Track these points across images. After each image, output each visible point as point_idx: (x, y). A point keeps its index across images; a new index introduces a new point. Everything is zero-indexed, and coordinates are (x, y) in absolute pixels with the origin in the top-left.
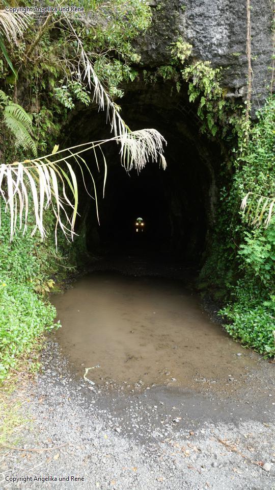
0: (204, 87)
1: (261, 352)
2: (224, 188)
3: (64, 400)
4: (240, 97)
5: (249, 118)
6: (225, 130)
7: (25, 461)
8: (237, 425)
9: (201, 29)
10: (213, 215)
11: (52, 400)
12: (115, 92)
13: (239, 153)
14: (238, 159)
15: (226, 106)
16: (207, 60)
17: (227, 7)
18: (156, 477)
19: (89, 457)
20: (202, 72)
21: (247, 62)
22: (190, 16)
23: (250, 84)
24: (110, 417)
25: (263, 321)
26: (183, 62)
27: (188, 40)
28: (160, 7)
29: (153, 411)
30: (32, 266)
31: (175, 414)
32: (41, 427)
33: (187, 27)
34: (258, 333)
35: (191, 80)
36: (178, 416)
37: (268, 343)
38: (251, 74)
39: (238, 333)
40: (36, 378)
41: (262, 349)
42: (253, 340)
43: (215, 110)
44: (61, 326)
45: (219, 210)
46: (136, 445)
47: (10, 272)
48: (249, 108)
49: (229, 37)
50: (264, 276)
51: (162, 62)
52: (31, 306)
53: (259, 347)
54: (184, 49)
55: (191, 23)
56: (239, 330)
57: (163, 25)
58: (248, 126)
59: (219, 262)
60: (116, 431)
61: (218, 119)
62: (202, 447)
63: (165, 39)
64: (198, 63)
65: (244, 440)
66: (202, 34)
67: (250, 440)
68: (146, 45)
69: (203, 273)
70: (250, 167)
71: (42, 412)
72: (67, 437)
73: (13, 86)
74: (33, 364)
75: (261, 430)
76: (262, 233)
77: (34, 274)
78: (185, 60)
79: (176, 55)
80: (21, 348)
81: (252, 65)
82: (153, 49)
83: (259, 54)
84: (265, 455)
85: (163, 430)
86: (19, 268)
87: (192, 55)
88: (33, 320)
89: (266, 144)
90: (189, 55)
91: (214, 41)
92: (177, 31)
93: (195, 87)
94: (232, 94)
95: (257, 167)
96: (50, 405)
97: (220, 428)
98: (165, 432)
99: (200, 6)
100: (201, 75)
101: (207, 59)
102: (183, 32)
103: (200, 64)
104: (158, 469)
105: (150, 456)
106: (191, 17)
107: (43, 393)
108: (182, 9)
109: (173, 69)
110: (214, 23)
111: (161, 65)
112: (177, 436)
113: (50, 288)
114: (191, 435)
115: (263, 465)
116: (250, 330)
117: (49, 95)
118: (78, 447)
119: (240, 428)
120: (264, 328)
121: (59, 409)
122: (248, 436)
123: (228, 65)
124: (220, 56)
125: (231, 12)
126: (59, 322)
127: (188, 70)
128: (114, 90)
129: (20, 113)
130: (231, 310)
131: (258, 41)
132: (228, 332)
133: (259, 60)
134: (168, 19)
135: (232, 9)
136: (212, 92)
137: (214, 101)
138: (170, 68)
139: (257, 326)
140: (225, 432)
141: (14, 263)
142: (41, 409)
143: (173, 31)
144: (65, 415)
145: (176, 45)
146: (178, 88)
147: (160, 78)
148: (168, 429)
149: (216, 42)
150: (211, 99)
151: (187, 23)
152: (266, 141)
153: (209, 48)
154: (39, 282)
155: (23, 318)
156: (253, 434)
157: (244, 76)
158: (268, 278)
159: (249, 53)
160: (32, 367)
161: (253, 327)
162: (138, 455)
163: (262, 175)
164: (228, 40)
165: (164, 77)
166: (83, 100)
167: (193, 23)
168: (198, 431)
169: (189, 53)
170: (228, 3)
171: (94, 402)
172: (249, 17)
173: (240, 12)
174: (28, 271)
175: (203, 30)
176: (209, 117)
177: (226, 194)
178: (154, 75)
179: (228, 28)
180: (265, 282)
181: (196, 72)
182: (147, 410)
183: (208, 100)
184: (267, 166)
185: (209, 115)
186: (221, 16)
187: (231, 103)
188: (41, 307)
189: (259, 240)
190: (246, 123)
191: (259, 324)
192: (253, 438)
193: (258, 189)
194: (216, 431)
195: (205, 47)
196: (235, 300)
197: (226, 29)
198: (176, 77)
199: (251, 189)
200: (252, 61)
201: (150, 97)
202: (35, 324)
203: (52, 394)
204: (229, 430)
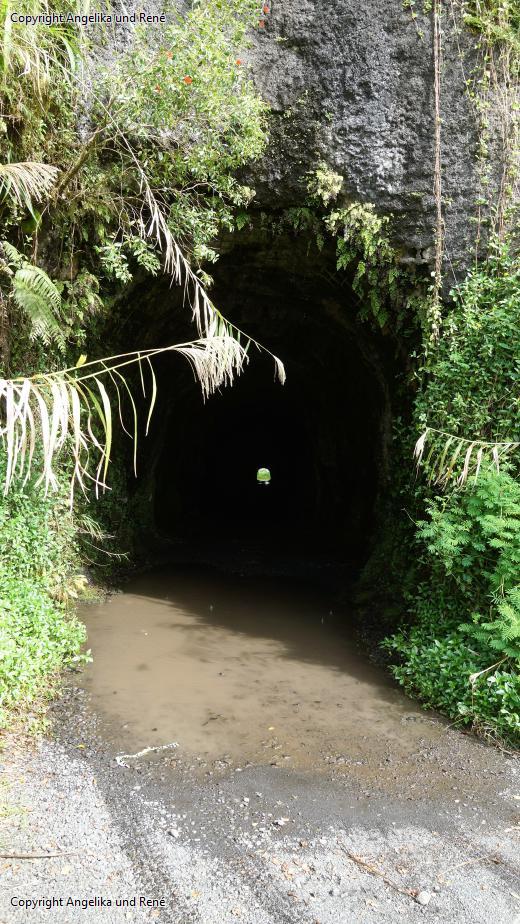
0: (363, 245)
1: (452, 715)
2: (400, 418)
3: (85, 782)
4: (425, 263)
5: (440, 300)
6: (400, 318)
7: (9, 874)
8: (384, 832)
9: (358, 150)
10: (387, 467)
11: (64, 782)
12: (202, 254)
13: (424, 360)
14: (420, 370)
15: (401, 277)
16: (368, 202)
17: (403, 118)
18: (230, 908)
19: (120, 873)
20: (359, 221)
21: (435, 207)
22: (340, 130)
23: (440, 243)
24: (164, 812)
25: (457, 659)
26: (326, 204)
27: (336, 168)
28: (289, 113)
29: (242, 806)
30: (46, 548)
31: (281, 812)
32: (40, 823)
33: (335, 148)
34: (448, 680)
35: (341, 233)
36: (284, 815)
37: (464, 698)
38: (443, 228)
39: (415, 680)
40: (40, 745)
41: (454, 709)
42: (439, 693)
43: (382, 285)
44: (91, 660)
45: (397, 459)
46: (203, 858)
47: (7, 556)
48: (439, 285)
49: (405, 166)
50: (462, 578)
51: (291, 201)
52: (40, 619)
53: (449, 705)
54: (329, 181)
55: (340, 141)
56: (417, 676)
57: (294, 143)
58: (438, 314)
59: (395, 552)
60: (170, 833)
61: (388, 299)
62: (317, 864)
63: (298, 164)
64: (353, 205)
65: (392, 856)
66: (360, 159)
67: (404, 857)
68: (265, 173)
69: (366, 574)
70: (439, 384)
71: (45, 800)
72: (84, 841)
73: (31, 239)
74: (36, 721)
75: (425, 842)
76: (459, 500)
77: (50, 563)
78: (331, 200)
79: (316, 191)
80: (17, 692)
81: (443, 213)
82: (276, 180)
83: (455, 196)
84: (424, 880)
85: (255, 837)
86: (23, 551)
87: (343, 192)
88: (42, 644)
89: (467, 346)
90: (337, 192)
91: (380, 171)
92: (318, 153)
93: (347, 243)
94: (412, 259)
95: (451, 386)
96: (59, 789)
97: (355, 836)
98: (256, 840)
99: (357, 115)
100: (357, 225)
101: (368, 199)
102: (327, 155)
103: (356, 207)
104: (237, 896)
105: (225, 876)
106: (342, 132)
107: (49, 769)
108: (327, 119)
109: (310, 213)
110: (380, 143)
111: (293, 206)
112: (276, 847)
113: (80, 592)
114: (301, 845)
115: (417, 894)
116: (433, 674)
117: (94, 250)
118: (101, 857)
119: (391, 837)
120: (457, 670)
121: (75, 796)
122: (401, 851)
123: (403, 212)
124: (389, 195)
125: (408, 126)
126: (89, 652)
127: (335, 216)
128: (203, 251)
129: (41, 282)
130: (406, 639)
131: (453, 174)
132: (397, 678)
133: (455, 204)
134: (303, 133)
135: (410, 122)
136: (376, 254)
137: (381, 268)
138: (305, 212)
139: (446, 668)
140: (362, 843)
141: (14, 541)
142: (42, 794)
143: (311, 154)
144: (83, 807)
145: (315, 174)
146: (320, 243)
147: (288, 227)
148: (263, 835)
149: (383, 174)
150: (375, 264)
151: (334, 140)
152: (466, 340)
153: (371, 183)
154: (59, 580)
155: (24, 640)
156: (411, 848)
157: (429, 230)
158: (469, 580)
159: (439, 193)
160: (33, 727)
161: (439, 669)
162: (204, 874)
163: (459, 399)
164: (405, 172)
165: (296, 227)
166: (148, 266)
167: (345, 141)
168: (315, 840)
169: (337, 189)
170: (404, 112)
171: (138, 788)
172: (438, 135)
173: (424, 126)
174: (39, 557)
175: (362, 152)
176: (373, 295)
177: (404, 430)
178: (277, 221)
179: (404, 151)
180: (463, 589)
181: (348, 219)
182: (232, 803)
183: (369, 267)
184: (467, 383)
185: (373, 291)
186: (391, 131)
187: (410, 274)
188: (58, 622)
189: (452, 513)
190: (434, 308)
191: (449, 664)
192: (410, 854)
193: (451, 422)
194: (347, 842)
195: (365, 181)
196: (413, 621)
197: (400, 152)
198: (316, 227)
199: (442, 423)
200: (443, 206)
201: (274, 255)
202: (46, 651)
203: (65, 772)
204: (370, 839)
